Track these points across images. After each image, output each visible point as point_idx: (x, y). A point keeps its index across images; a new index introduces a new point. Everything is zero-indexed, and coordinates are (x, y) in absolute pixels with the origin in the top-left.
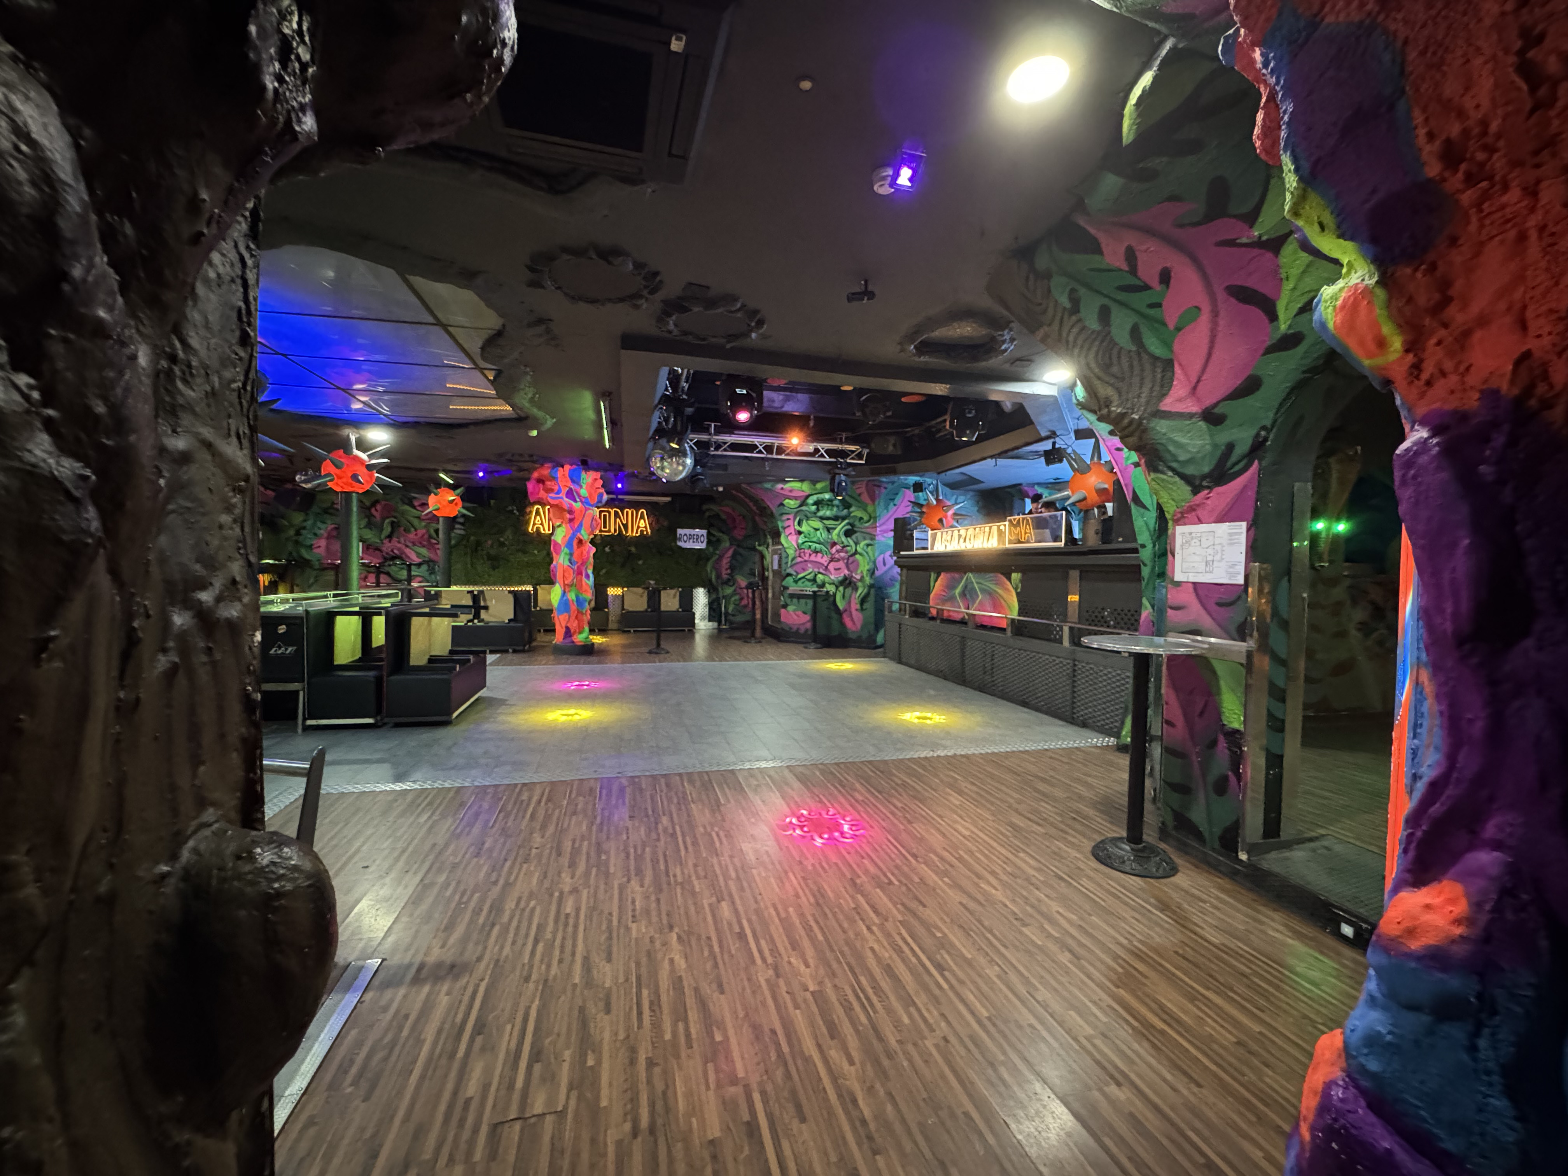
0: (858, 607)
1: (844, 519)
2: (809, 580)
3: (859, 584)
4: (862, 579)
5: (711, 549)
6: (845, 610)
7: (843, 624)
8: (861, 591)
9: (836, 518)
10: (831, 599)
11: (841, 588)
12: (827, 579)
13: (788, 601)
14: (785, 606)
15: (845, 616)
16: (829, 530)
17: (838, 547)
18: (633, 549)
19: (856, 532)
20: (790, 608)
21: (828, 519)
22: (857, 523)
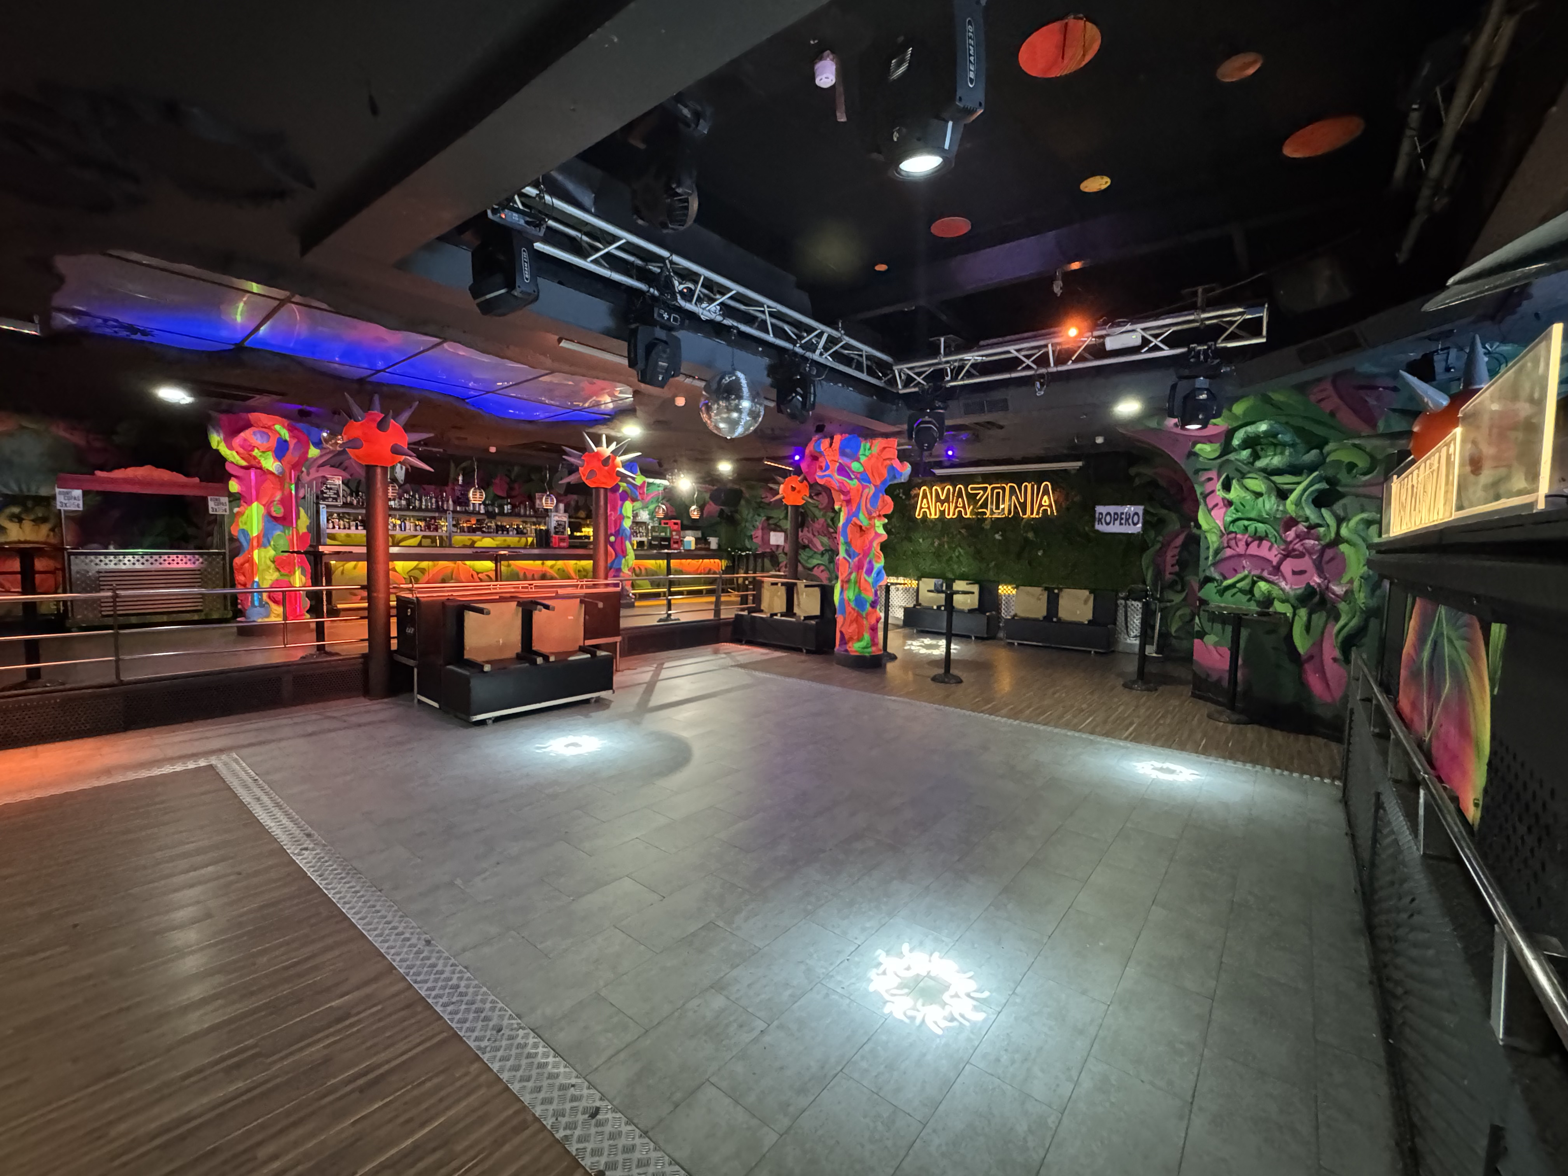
0: (1338, 654)
1: (1311, 468)
2: (1241, 591)
3: (1343, 606)
4: (1348, 595)
5: (1152, 534)
6: (1311, 657)
7: (1303, 684)
8: (1347, 621)
9: (1295, 470)
10: (1283, 631)
11: (1303, 613)
12: (1276, 592)
13: (1207, 626)
14: (1201, 635)
15: (1308, 667)
16: (1283, 495)
17: (1302, 527)
18: (1030, 535)
19: (1342, 496)
20: (1210, 639)
21: (1278, 472)
22: (1343, 476)
